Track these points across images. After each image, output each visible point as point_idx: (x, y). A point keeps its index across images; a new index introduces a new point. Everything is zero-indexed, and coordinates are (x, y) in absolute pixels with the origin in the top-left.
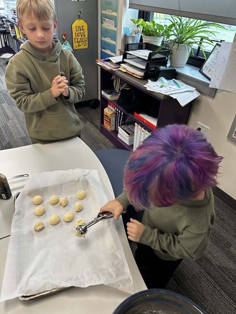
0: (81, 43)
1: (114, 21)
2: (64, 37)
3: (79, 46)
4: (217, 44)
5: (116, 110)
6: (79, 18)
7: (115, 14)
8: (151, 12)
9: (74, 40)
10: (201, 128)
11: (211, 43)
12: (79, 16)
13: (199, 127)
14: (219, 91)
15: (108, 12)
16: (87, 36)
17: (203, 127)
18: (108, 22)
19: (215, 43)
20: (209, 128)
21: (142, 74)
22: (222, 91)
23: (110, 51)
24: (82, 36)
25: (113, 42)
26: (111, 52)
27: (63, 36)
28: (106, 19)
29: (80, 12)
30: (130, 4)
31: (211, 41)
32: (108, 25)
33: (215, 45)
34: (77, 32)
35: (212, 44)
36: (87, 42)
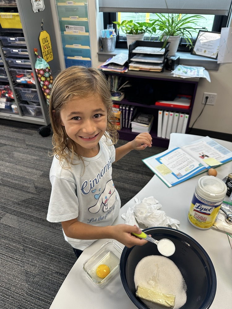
0: (48, 56)
1: (84, 27)
2: (36, 53)
3: (47, 59)
4: (200, 31)
5: (122, 109)
6: (42, 29)
7: (84, 19)
8: (117, 13)
9: (43, 54)
10: (208, 96)
11: (194, 30)
12: (42, 27)
13: (206, 96)
14: (221, 64)
15: (72, 19)
16: (51, 47)
17: (210, 95)
18: (73, 29)
19: (198, 31)
20: (216, 94)
21: (160, 67)
22: (224, 64)
23: (81, 57)
24: (48, 48)
25: (87, 47)
26: (83, 57)
27: (34, 52)
28: (69, 26)
29: (42, 23)
30: (100, 8)
31: (195, 29)
32: (74, 32)
33: (198, 32)
34: (44, 45)
35: (196, 31)
36: (52, 53)
